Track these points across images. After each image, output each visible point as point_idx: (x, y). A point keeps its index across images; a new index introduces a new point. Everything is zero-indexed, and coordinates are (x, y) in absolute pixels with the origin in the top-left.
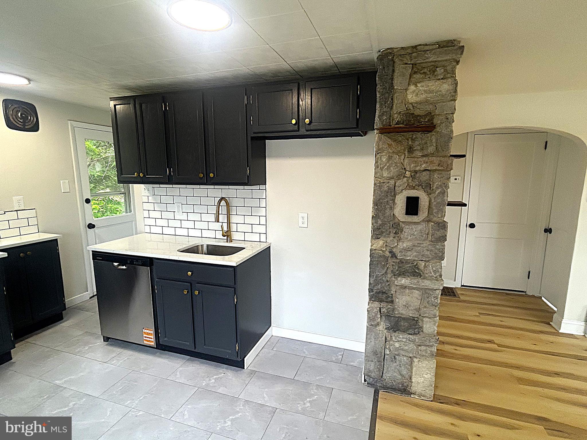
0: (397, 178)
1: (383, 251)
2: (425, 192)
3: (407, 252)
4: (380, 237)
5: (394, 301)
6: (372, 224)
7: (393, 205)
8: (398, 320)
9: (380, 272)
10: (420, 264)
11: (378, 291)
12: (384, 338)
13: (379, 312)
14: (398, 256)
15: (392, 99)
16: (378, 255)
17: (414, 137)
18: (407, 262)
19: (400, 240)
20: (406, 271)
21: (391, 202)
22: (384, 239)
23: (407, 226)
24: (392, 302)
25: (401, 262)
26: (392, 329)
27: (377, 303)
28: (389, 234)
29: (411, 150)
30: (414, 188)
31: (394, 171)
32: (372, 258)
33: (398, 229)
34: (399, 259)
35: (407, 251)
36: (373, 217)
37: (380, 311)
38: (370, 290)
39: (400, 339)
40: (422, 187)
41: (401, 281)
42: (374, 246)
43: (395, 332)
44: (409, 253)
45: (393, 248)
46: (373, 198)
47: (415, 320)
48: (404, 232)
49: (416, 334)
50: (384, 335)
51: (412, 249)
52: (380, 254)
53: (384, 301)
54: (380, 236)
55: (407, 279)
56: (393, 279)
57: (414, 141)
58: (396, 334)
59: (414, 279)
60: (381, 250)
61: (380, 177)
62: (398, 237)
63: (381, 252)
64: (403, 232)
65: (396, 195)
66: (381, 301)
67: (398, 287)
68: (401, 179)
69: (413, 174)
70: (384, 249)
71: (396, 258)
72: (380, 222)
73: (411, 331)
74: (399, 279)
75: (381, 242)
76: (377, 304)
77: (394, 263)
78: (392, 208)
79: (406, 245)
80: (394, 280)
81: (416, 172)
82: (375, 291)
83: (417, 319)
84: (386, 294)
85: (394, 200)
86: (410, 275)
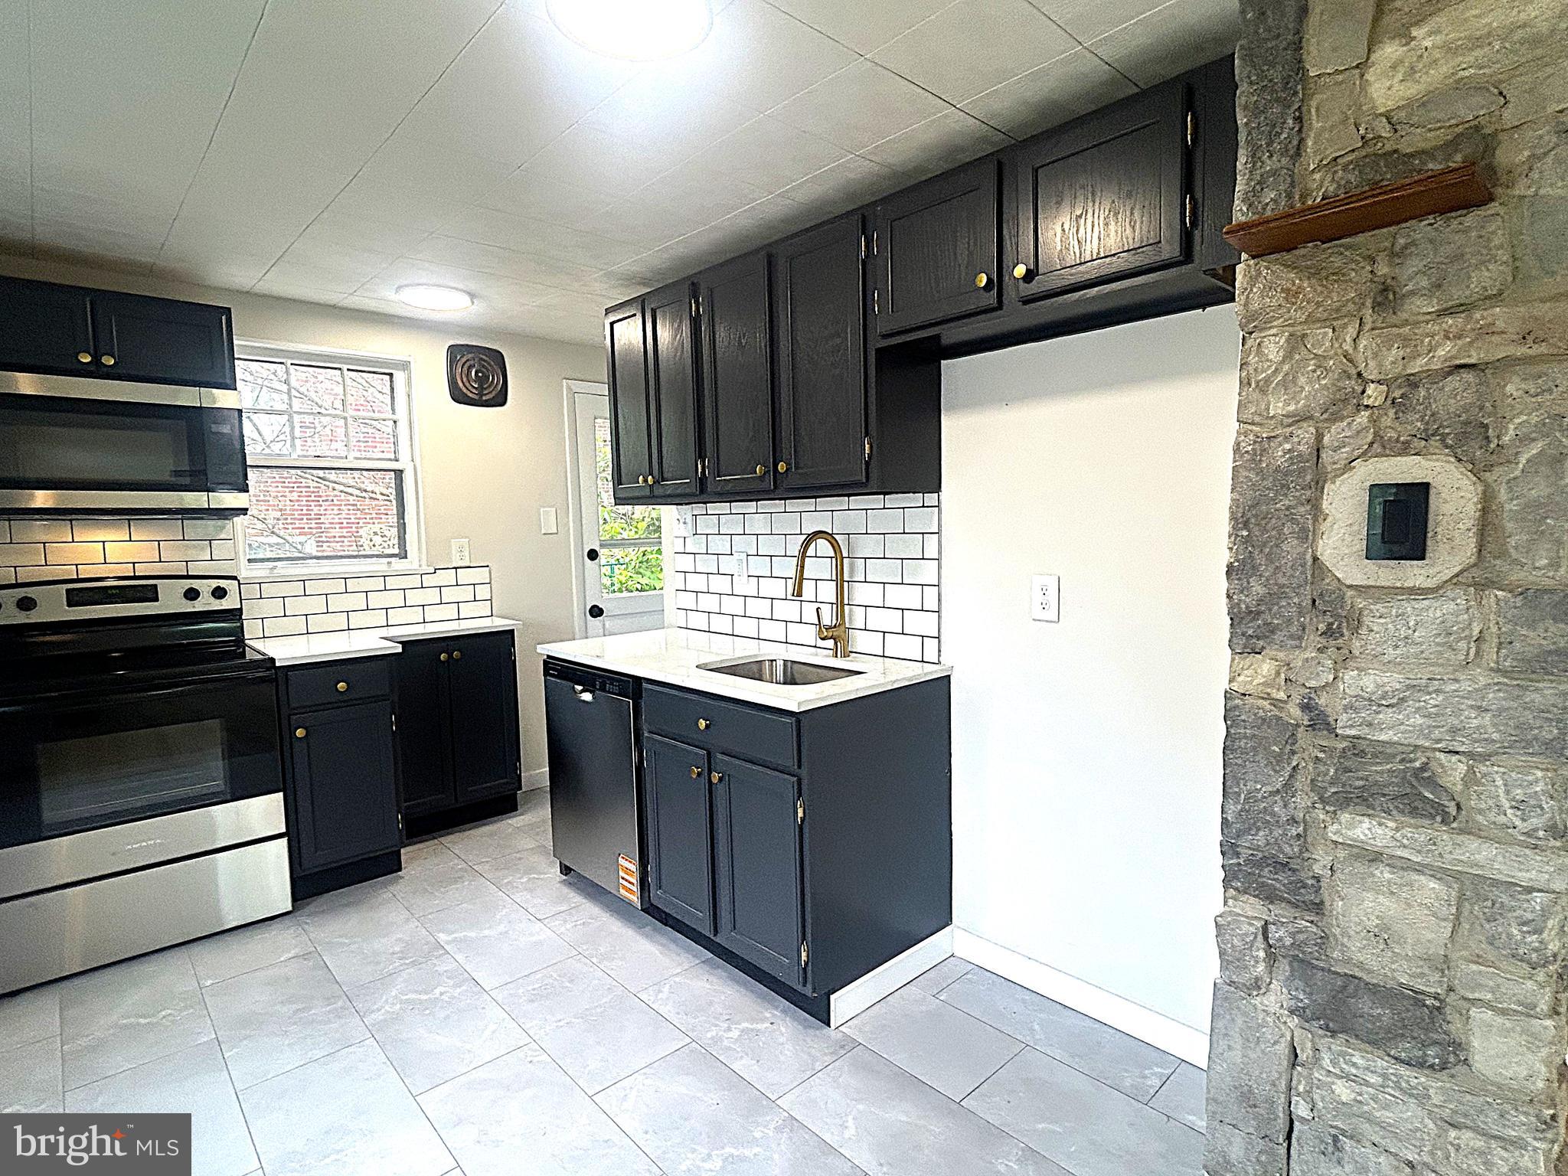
0: (1325, 416)
1: (1275, 703)
2: (1460, 460)
3: (1379, 713)
4: (1263, 648)
5: (1327, 904)
6: (1228, 596)
7: (1310, 522)
8: (1345, 987)
9: (1264, 782)
10: (1442, 766)
11: (1260, 855)
12: (1283, 1049)
13: (1260, 937)
14: (1340, 724)
15: (1299, 119)
16: (1255, 715)
17: (1402, 241)
18: (1382, 752)
19: (1345, 660)
20: (1375, 789)
21: (1302, 509)
22: (1281, 655)
23: (1378, 606)
24: (1318, 908)
25: (1357, 749)
26: (1318, 1019)
27: (1252, 900)
28: (1300, 638)
29: (1386, 297)
30: (1405, 450)
31: (1311, 390)
32: (1232, 726)
33: (1337, 616)
34: (1345, 737)
35: (1380, 705)
36: (1230, 571)
37: (1266, 938)
38: (1228, 848)
39: (1354, 1071)
40: (1443, 441)
41: (1351, 826)
42: (1240, 679)
43: (1334, 1033)
44: (1387, 716)
45: (1315, 690)
46: (1232, 500)
47: (1425, 1005)
48: (1365, 628)
49: (1432, 1066)
50: (1282, 1036)
51: (1403, 700)
52: (1261, 713)
53: (1282, 899)
54: (1261, 643)
55: (1380, 824)
56: (1322, 817)
57: (1398, 261)
58: (1337, 1044)
59: (1417, 827)
60: (1268, 697)
61: (1257, 419)
62: (1338, 649)
63: (1266, 704)
64: (1363, 631)
65: (1325, 482)
66: (1270, 897)
67: (1341, 854)
68: (1342, 419)
69: (1397, 393)
70: (1282, 695)
71: (1332, 731)
72: (1258, 589)
73: (1405, 1048)
74: (1345, 817)
75: (1265, 667)
76: (1252, 907)
77: (1324, 751)
78: (1307, 535)
79: (1375, 681)
80: (1324, 821)
81: (1412, 382)
82: (1245, 853)
83: (1437, 1004)
84: (1294, 871)
85: (1315, 505)
86: (1397, 807)
